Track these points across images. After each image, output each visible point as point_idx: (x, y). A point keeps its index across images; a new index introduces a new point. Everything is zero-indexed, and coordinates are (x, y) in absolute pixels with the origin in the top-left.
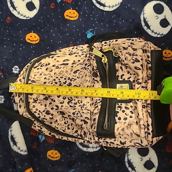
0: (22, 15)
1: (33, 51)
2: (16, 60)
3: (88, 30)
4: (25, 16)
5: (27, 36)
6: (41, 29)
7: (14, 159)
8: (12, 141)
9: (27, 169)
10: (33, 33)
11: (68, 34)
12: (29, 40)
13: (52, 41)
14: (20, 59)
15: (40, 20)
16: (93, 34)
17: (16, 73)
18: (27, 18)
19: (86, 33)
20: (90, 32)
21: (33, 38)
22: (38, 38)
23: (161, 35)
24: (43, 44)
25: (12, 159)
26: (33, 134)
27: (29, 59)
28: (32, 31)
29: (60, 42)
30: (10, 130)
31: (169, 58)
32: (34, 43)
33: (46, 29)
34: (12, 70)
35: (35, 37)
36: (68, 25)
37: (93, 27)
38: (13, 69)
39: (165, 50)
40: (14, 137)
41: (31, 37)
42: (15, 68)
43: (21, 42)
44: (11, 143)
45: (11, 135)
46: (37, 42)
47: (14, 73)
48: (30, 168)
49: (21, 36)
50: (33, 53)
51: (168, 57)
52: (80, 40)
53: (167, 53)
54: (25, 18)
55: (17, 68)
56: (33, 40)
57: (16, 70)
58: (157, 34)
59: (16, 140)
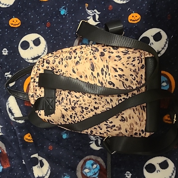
0: (3, 4)
1: (17, 34)
2: (4, 44)
3: (60, 8)
4: (5, 5)
5: (10, 22)
6: (20, 13)
7: (14, 128)
8: (10, 113)
9: (25, 135)
10: (14, 18)
11: (44, 14)
12: (12, 25)
13: (31, 22)
14: (7, 43)
15: (18, 6)
16: (66, 10)
17: (5, 55)
18: (8, 6)
19: (60, 10)
20: (63, 8)
21: (15, 22)
22: (19, 21)
23: (126, 1)
24: (25, 26)
25: (12, 128)
26: (27, 105)
27: (15, 41)
28: (14, 16)
29: (39, 22)
30: (7, 104)
31: (137, 20)
32: (17, 26)
33: (24, 12)
34: (2, 53)
35: (17, 21)
36: (43, 6)
37: (65, 4)
38: (3, 51)
39: (132, 14)
40: (11, 109)
41: (13, 21)
42: (4, 50)
43: (6, 28)
44: (10, 115)
45: (9, 108)
46: (19, 25)
47: (4, 55)
48: (28, 133)
49: (5, 22)
50: (17, 35)
51: (135, 20)
52: (55, 17)
53: (135, 16)
54: (6, 6)
55: (6, 51)
56: (15, 24)
57: (5, 52)
58: (122, 1)
59: (13, 111)
